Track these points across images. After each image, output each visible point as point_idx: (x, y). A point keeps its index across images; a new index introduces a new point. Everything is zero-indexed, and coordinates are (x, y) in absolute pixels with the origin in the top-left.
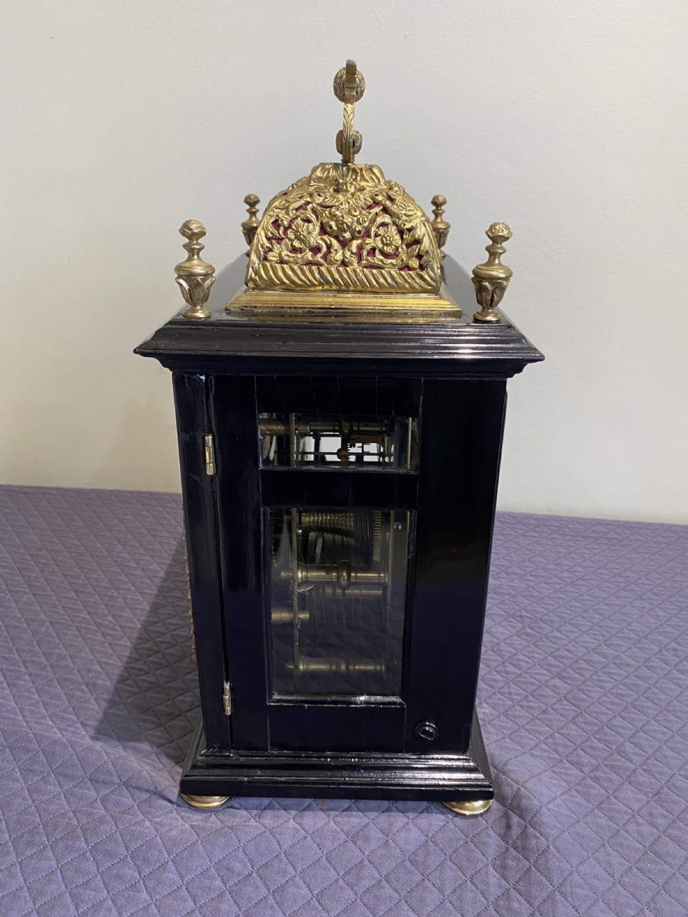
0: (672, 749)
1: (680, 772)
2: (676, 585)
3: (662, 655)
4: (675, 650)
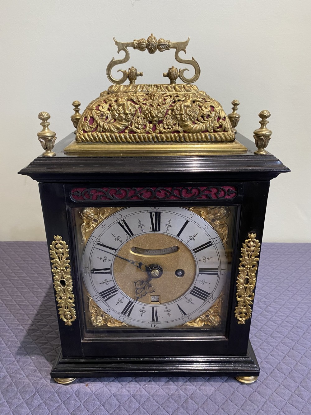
0: (262, 349)
1: (265, 360)
2: (266, 271)
3: (259, 304)
4: (265, 302)
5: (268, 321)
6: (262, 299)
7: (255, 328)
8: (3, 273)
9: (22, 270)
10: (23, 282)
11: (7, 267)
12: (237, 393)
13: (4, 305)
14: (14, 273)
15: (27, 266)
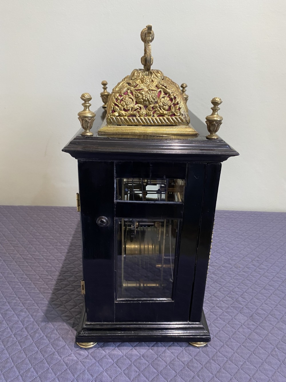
5: (261, 277)
6: (255, 258)
7: (250, 282)
8: (29, 232)
9: (46, 230)
10: (47, 240)
11: (32, 228)
12: (238, 333)
13: (33, 259)
14: (39, 233)
15: (49, 226)
